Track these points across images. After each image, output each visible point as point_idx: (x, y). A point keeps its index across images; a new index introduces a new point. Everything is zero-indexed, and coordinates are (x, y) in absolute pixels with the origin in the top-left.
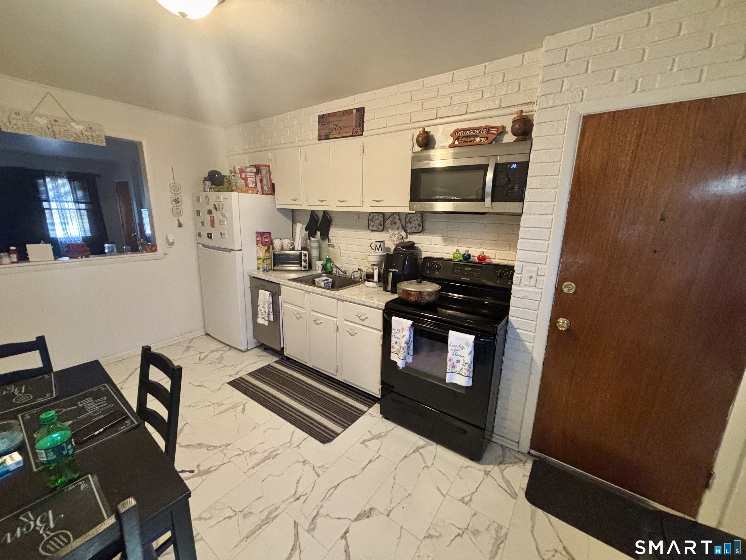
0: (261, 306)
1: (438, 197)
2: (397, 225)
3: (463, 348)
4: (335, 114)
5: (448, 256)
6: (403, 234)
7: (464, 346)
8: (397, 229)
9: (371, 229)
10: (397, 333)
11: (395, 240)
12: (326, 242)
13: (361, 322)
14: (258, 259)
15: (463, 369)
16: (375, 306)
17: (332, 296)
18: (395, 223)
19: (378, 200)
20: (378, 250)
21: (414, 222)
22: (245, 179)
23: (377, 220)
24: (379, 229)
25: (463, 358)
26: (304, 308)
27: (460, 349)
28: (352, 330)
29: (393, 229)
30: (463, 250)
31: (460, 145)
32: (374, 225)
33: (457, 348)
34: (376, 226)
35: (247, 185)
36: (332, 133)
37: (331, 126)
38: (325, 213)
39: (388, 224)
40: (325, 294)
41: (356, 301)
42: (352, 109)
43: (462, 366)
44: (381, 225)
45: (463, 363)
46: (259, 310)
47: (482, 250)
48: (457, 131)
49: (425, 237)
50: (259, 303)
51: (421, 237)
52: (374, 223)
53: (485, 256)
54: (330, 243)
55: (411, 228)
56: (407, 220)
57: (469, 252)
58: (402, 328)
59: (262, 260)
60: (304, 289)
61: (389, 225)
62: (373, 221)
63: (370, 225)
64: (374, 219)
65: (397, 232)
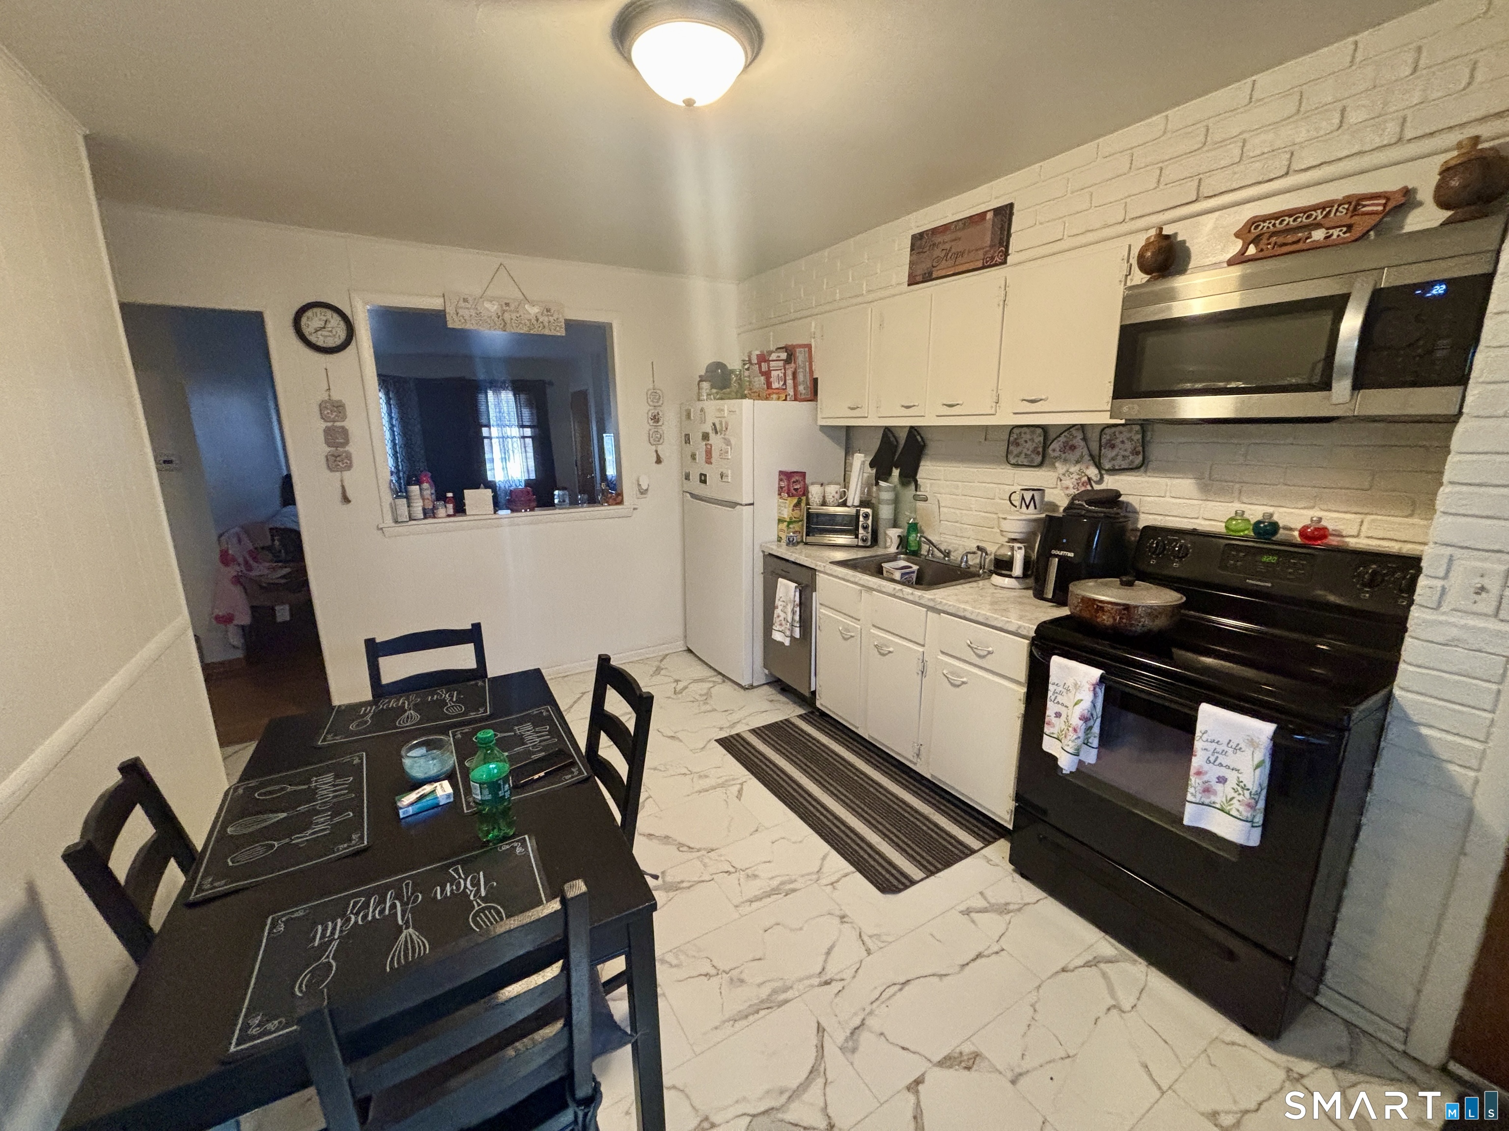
0: (780, 608)
1: (1188, 386)
2: (1078, 453)
3: (1237, 749)
4: (945, 228)
5: (1211, 525)
6: (1093, 472)
7: (1242, 745)
8: (1077, 462)
9: (1013, 461)
10: (1061, 693)
11: (1072, 486)
12: (911, 491)
13: (975, 660)
14: (780, 521)
15: (1235, 801)
16: (1012, 628)
17: (917, 600)
18: (1073, 448)
19: (1033, 398)
20: (1027, 507)
21: (1121, 446)
22: (767, 375)
23: (1030, 443)
24: (1032, 461)
25: (1235, 773)
26: (858, 620)
27: (1230, 751)
28: (954, 675)
29: (1066, 461)
30: (1255, 512)
31: (1261, 255)
32: (1020, 453)
33: (1219, 748)
34: (1026, 455)
35: (769, 385)
36: (938, 268)
37: (937, 252)
38: (913, 431)
39: (1054, 450)
40: (901, 595)
41: (968, 615)
42: (985, 213)
43: (1232, 794)
44: (1038, 453)
45: (1236, 787)
46: (775, 616)
47: (1316, 513)
48: (1254, 222)
49: (1147, 479)
50: (777, 602)
51: (1139, 479)
52: (1019, 449)
53: (1325, 529)
54: (918, 493)
55: (1113, 459)
56: (1104, 441)
57: (1275, 518)
58: (1076, 684)
59: (786, 524)
60: (861, 582)
61: (1057, 454)
62: (1018, 445)
63: (1012, 452)
64: (1021, 441)
65: (1077, 467)
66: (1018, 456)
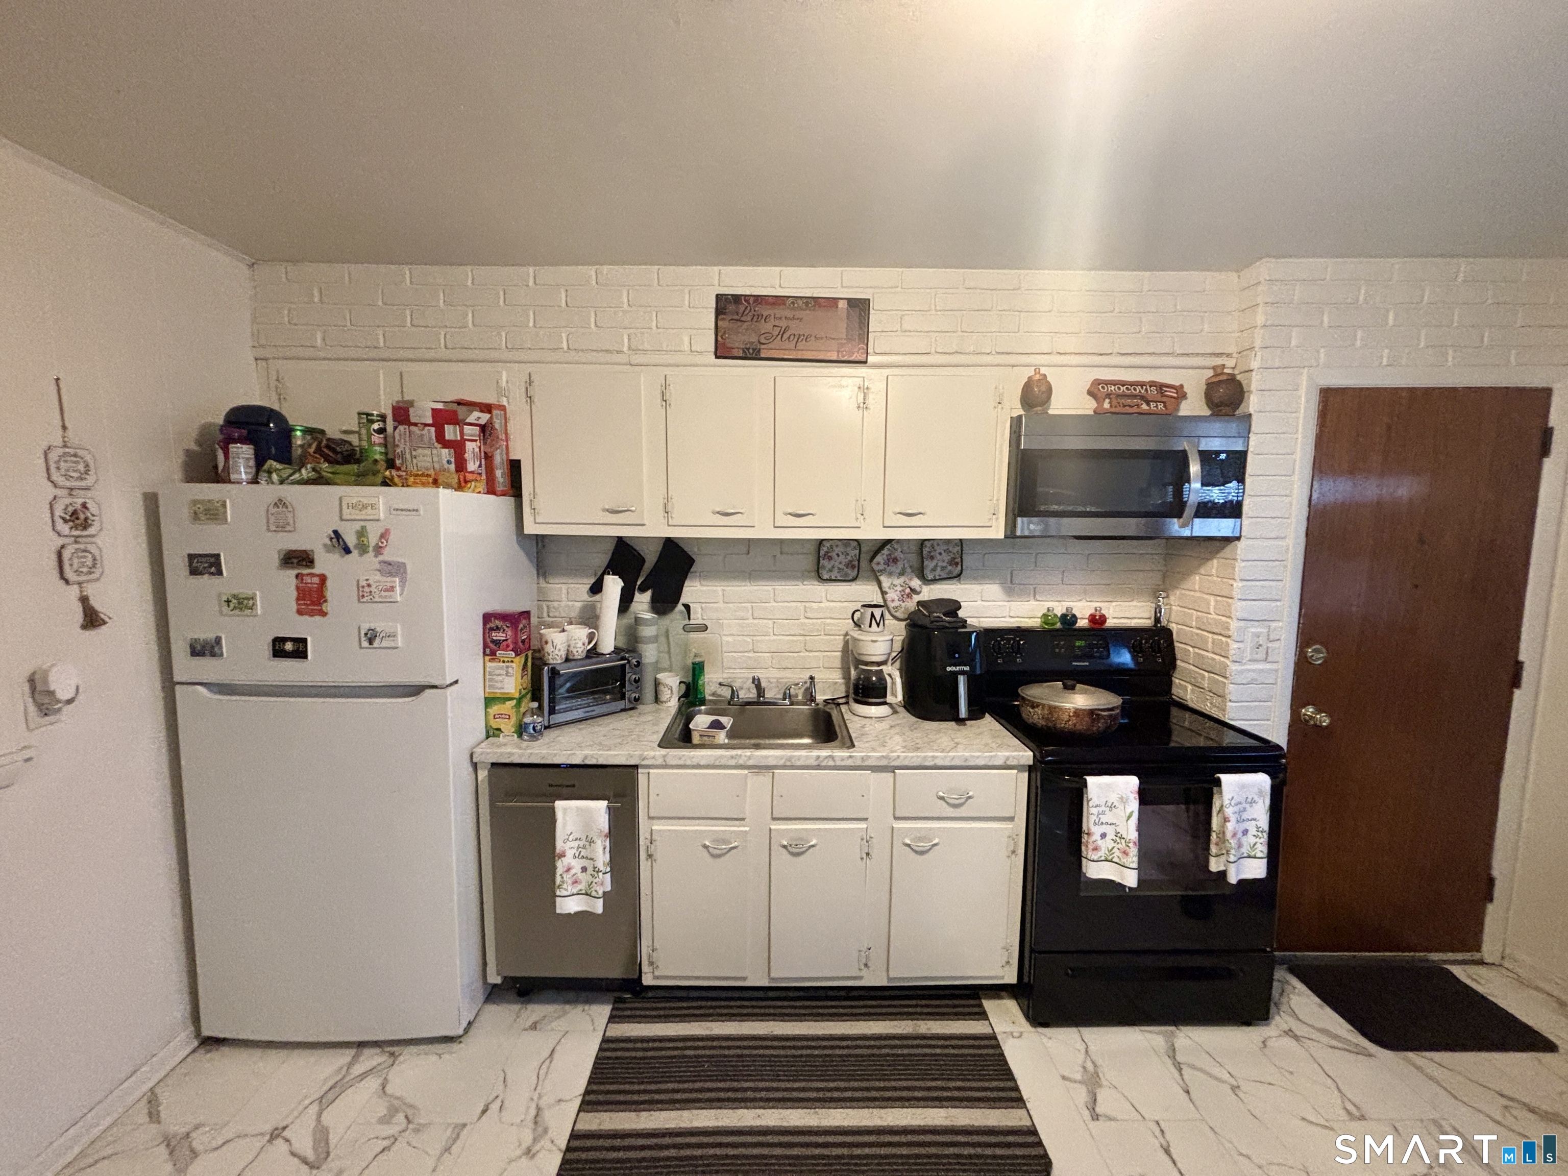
0: (570, 854)
2: (900, 565)
3: (1253, 802)
4: (779, 301)
6: (916, 583)
7: (1256, 798)
8: (902, 574)
9: (826, 577)
11: (897, 598)
13: (951, 812)
14: (489, 701)
16: (999, 762)
18: (895, 560)
19: (910, 512)
20: (878, 625)
21: (939, 557)
22: (458, 447)
23: (842, 557)
24: (846, 575)
25: (1254, 823)
26: (743, 819)
28: (920, 839)
29: (890, 574)
30: (1059, 610)
32: (833, 567)
34: (839, 569)
35: (461, 466)
36: (770, 346)
37: (767, 327)
38: (670, 544)
39: (878, 564)
42: (836, 300)
43: (1253, 840)
44: (853, 567)
46: (560, 870)
49: (963, 586)
50: (560, 845)
51: (953, 586)
52: (832, 562)
54: (692, 622)
55: (934, 570)
58: (1121, 798)
61: (881, 567)
62: (830, 558)
63: (824, 567)
64: (834, 554)
65: (902, 579)
66: (830, 571)
